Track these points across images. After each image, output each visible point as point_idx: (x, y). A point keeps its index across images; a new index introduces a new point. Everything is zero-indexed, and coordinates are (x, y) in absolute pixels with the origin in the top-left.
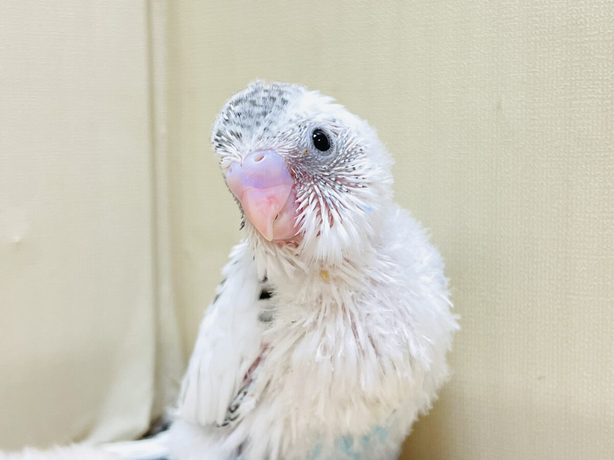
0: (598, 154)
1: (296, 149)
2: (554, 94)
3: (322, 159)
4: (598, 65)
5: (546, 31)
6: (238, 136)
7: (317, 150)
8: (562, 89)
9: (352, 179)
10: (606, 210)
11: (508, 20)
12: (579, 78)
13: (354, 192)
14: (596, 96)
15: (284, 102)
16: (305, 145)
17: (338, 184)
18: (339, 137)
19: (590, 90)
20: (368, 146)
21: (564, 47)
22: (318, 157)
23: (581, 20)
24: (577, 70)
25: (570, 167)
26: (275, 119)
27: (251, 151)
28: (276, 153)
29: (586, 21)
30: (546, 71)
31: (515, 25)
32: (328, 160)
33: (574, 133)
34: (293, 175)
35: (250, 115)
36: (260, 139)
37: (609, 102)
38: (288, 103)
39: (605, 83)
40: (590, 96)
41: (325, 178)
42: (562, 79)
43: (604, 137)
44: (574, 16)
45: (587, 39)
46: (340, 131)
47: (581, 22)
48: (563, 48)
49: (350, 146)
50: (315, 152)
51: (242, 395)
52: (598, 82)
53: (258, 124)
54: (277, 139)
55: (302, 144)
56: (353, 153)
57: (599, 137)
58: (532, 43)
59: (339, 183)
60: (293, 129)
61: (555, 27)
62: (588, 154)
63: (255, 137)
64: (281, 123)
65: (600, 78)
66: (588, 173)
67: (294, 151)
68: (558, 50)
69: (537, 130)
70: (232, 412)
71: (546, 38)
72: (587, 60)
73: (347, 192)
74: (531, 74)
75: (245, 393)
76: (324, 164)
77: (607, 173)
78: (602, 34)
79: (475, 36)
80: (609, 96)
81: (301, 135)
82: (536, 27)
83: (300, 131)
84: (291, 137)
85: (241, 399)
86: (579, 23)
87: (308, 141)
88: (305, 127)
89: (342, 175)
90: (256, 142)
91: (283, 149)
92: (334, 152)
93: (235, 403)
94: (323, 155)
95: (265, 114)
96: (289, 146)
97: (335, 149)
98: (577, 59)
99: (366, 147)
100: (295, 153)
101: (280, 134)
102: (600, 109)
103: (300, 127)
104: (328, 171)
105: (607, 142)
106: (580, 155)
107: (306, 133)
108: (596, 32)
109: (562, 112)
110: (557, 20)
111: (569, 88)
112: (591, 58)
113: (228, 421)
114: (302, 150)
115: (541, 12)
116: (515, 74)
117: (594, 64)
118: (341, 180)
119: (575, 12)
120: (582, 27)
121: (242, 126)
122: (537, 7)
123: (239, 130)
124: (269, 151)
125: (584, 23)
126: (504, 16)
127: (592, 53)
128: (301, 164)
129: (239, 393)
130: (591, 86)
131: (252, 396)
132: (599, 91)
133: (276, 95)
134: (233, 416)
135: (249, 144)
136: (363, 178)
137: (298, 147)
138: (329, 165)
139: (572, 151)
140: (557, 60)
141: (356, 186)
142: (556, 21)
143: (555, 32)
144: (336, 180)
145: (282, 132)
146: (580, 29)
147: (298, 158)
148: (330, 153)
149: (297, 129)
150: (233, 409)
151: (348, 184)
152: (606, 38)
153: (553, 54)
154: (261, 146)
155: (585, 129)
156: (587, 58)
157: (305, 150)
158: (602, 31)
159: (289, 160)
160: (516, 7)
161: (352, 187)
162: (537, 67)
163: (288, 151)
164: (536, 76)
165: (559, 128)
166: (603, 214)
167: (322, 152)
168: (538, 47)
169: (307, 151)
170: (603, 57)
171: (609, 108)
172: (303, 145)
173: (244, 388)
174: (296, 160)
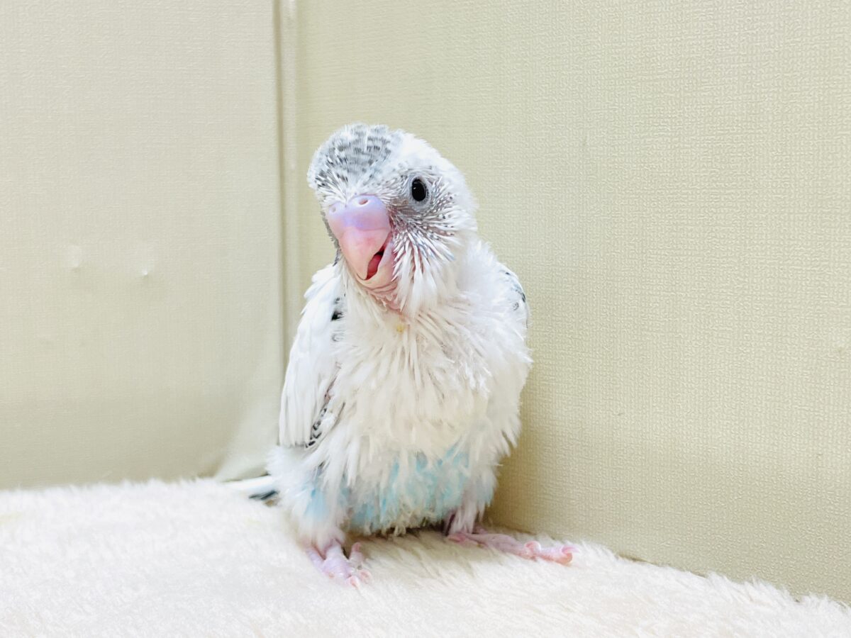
0: (668, 192)
2: (631, 131)
3: (417, 210)
4: (668, 103)
5: (624, 68)
6: (344, 179)
7: (414, 201)
9: (441, 228)
10: (675, 246)
11: (592, 57)
12: (651, 116)
13: (443, 239)
14: (665, 134)
15: (388, 152)
16: (405, 196)
18: (434, 185)
19: (661, 128)
20: (457, 194)
21: (639, 84)
22: (415, 208)
27: (355, 193)
28: (379, 199)
29: (657, 59)
32: (423, 209)
34: (391, 222)
35: (356, 162)
36: (365, 184)
37: (677, 139)
38: (392, 153)
39: (673, 121)
40: (661, 133)
42: (638, 116)
43: (673, 174)
45: (658, 77)
46: (434, 179)
47: (653, 60)
49: (442, 195)
50: (413, 203)
51: (323, 412)
52: (669, 120)
53: (364, 171)
54: (381, 186)
55: (403, 194)
57: (668, 174)
60: (396, 179)
61: (632, 65)
62: (659, 191)
63: (360, 182)
64: (385, 173)
65: (669, 116)
66: (660, 210)
67: (395, 199)
68: (633, 87)
70: (316, 429)
72: (658, 98)
76: (419, 213)
77: (675, 210)
80: (677, 134)
81: (402, 185)
83: (402, 181)
84: (395, 186)
85: (323, 416)
86: (652, 61)
87: (407, 192)
88: (407, 178)
89: (434, 223)
90: (361, 186)
91: (387, 196)
92: (428, 202)
93: (317, 421)
94: (419, 205)
95: (370, 162)
96: (392, 193)
98: (650, 97)
99: (455, 195)
100: (396, 201)
101: (384, 183)
102: (669, 147)
103: (402, 177)
104: (422, 219)
105: (676, 180)
106: (653, 192)
107: (407, 183)
108: (666, 70)
109: (638, 149)
112: (662, 96)
113: (314, 439)
114: (402, 199)
115: (620, 50)
117: (664, 102)
119: (647, 49)
121: (348, 171)
122: (617, 45)
123: (345, 173)
124: (373, 196)
125: (656, 61)
126: (588, 53)
127: (662, 91)
129: (321, 411)
130: (662, 124)
131: (331, 412)
133: (379, 144)
134: (316, 433)
136: (452, 227)
137: (399, 196)
138: (422, 214)
139: (645, 188)
141: (445, 234)
142: (632, 59)
143: (632, 70)
145: (386, 180)
147: (398, 206)
148: (425, 203)
149: (399, 178)
150: (316, 426)
152: (674, 77)
154: (366, 190)
156: (658, 96)
157: (404, 200)
158: (671, 69)
159: (390, 208)
160: (599, 45)
161: (442, 234)
162: (616, 104)
163: (390, 199)
166: (673, 251)
168: (617, 84)
169: (406, 201)
170: (672, 95)
171: (677, 146)
173: (325, 405)
174: (395, 208)
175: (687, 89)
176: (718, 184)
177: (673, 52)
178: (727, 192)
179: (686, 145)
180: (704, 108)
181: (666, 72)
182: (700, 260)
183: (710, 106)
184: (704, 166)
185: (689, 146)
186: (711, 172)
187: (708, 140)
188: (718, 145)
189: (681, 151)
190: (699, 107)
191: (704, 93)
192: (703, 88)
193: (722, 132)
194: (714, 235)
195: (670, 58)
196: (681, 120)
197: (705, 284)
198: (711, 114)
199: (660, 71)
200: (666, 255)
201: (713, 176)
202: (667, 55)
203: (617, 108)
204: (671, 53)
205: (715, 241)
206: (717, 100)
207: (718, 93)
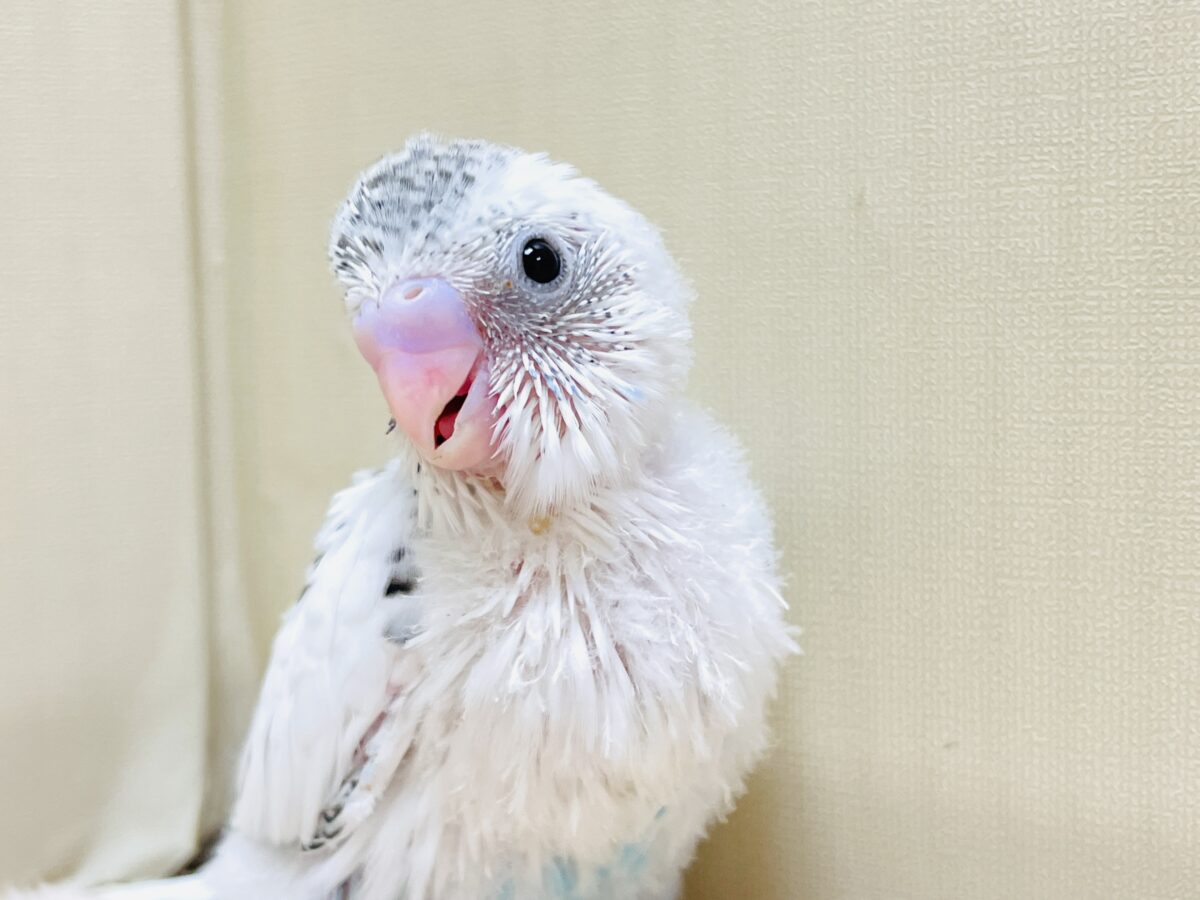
0: (1052, 294)
1: (490, 277)
2: (967, 174)
3: (539, 301)
4: (1050, 115)
5: (948, 46)
6: (377, 248)
7: (529, 281)
8: (981, 163)
9: (603, 336)
10: (1070, 405)
12: (1012, 141)
13: (607, 360)
14: (1046, 177)
15: (468, 179)
16: (507, 272)
17: (574, 347)
18: (582, 251)
19: (1035, 165)
20: (640, 266)
21: (984, 78)
22: (531, 297)
23: (1017, 24)
24: (1010, 124)
25: (1000, 322)
26: (448, 216)
27: (397, 277)
28: (448, 284)
29: (1025, 26)
30: (950, 127)
31: (888, 36)
32: (551, 302)
33: (1005, 251)
34: (481, 329)
35: (400, 206)
36: (418, 253)
37: (1073, 188)
38: (475, 183)
39: (1064, 151)
40: (1037, 177)
41: (545, 338)
42: (981, 143)
43: (1064, 259)
44: (1002, 16)
45: (1028, 62)
46: (584, 239)
47: (1016, 28)
48: (982, 81)
49: (603, 270)
50: (525, 285)
51: (348, 786)
52: (1052, 148)
53: (415, 225)
54: (450, 256)
55: (500, 269)
56: (609, 283)
57: (1054, 259)
58: (923, 73)
59: (576, 345)
60: (484, 238)
61: (965, 40)
62: (1033, 294)
63: (407, 252)
64: (458, 226)
65: (1055, 140)
66: (1035, 333)
67: (485, 281)
68: (973, 84)
69: (934, 248)
70: (329, 820)
71: (949, 62)
72: (1029, 105)
73: (592, 361)
74: (921, 135)
75: (354, 784)
76: (544, 309)
77: (1070, 332)
78: (1057, 52)
79: (811, 59)
80: (1074, 176)
81: (500, 249)
82: (930, 39)
83: (500, 240)
84: (481, 253)
85: (347, 795)
86: (1012, 30)
87: (512, 263)
88: (510, 234)
89: (583, 329)
90: (410, 260)
91: (463, 276)
92: (566, 284)
93: (334, 804)
94: (541, 291)
95: (429, 205)
96: (475, 270)
97: (569, 278)
98: (1010, 103)
99: (636, 269)
100: (487, 285)
101: (456, 248)
102: (1055, 204)
103: (498, 232)
104: (553, 322)
105: (1071, 270)
106: (1018, 296)
107: (510, 246)
108: (1046, 48)
109: (982, 209)
110: (969, 24)
111: (994, 161)
112: (1037, 101)
113: (322, 839)
114: (499, 281)
115: (939, 10)
116: (889, 136)
117: (1042, 113)
118: (577, 338)
119: (1004, 8)
120: (1017, 38)
121: (384, 228)
123: (377, 235)
124: (435, 280)
125: (1021, 29)
127: (1038, 91)
128: (498, 309)
129: (344, 783)
130: (1037, 157)
131: (369, 788)
132: (1053, 167)
133: (450, 167)
134: (330, 828)
135: (397, 263)
136: (626, 333)
137: (493, 273)
138: (553, 311)
139: (1001, 289)
140: (972, 106)
141: (611, 348)
142: (968, 27)
143: (966, 49)
144: (568, 341)
145: (461, 242)
146: (1016, 42)
147: (492, 296)
148: (557, 287)
149: (492, 236)
150: (331, 814)
151: (595, 346)
152: (1066, 60)
153: (964, 93)
154: (419, 268)
155: (1027, 244)
156: (1029, 100)
157: (506, 281)
158: (1057, 46)
159: (475, 300)
161: (603, 350)
162: (932, 121)
163: (471, 280)
164: (930, 138)
165: (976, 243)
166: (1065, 415)
167: (540, 286)
168: (934, 79)
169: (509, 284)
170: (1060, 98)
171: (1073, 200)
172: (502, 271)
173: (353, 773)
174: (487, 299)
175: (1094, 85)
176: (1169, 276)
177: (1061, 10)
178: (1192, 293)
179: (1095, 200)
180: (1135, 123)
181: (1046, 53)
182: (1128, 433)
183: (1149, 119)
184: (1137, 241)
185: (1101, 201)
186: (1155, 252)
187: (1145, 187)
188: (1168, 197)
189: (1084, 212)
190: (1123, 121)
191: (1138, 93)
192: (1131, 82)
193: (1178, 171)
194: (1161, 381)
195: (1055, 22)
196: (1083, 149)
197: (1142, 482)
198: (1151, 136)
199: (1030, 50)
200: (1051, 424)
201: (1157, 261)
202: (1048, 15)
203: (934, 127)
204: (1057, 13)
205: (1163, 394)
206: (1165, 106)
207: (1169, 90)
